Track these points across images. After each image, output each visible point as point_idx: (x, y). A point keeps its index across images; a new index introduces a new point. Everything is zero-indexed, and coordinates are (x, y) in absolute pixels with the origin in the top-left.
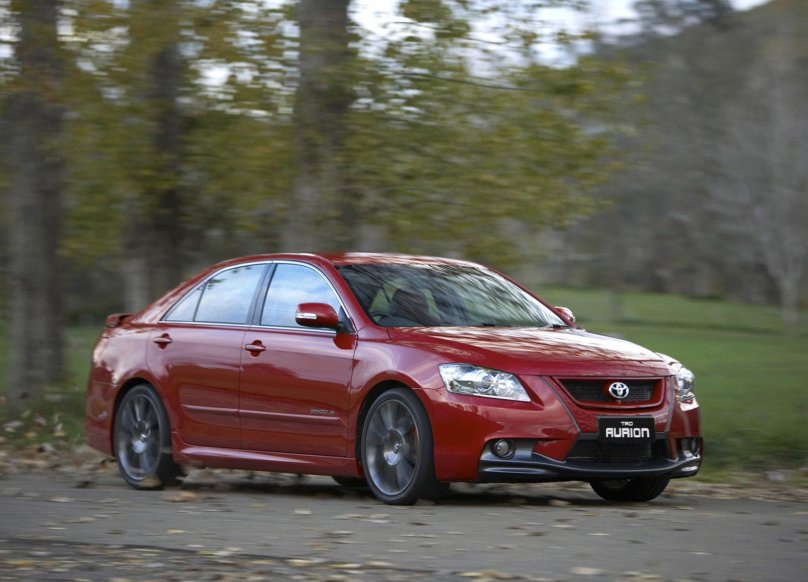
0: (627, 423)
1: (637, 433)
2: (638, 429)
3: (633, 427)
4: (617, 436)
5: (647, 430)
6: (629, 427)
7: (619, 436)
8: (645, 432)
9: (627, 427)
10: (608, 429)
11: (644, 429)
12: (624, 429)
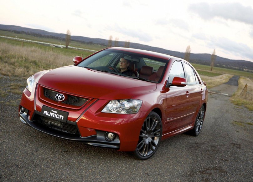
0: (54, 111)
1: (58, 116)
2: (59, 115)
3: (57, 114)
4: (48, 115)
5: (63, 117)
6: (55, 113)
7: (49, 115)
8: (62, 117)
9: (54, 113)
10: (45, 111)
11: (61, 116)
12: (52, 113)
